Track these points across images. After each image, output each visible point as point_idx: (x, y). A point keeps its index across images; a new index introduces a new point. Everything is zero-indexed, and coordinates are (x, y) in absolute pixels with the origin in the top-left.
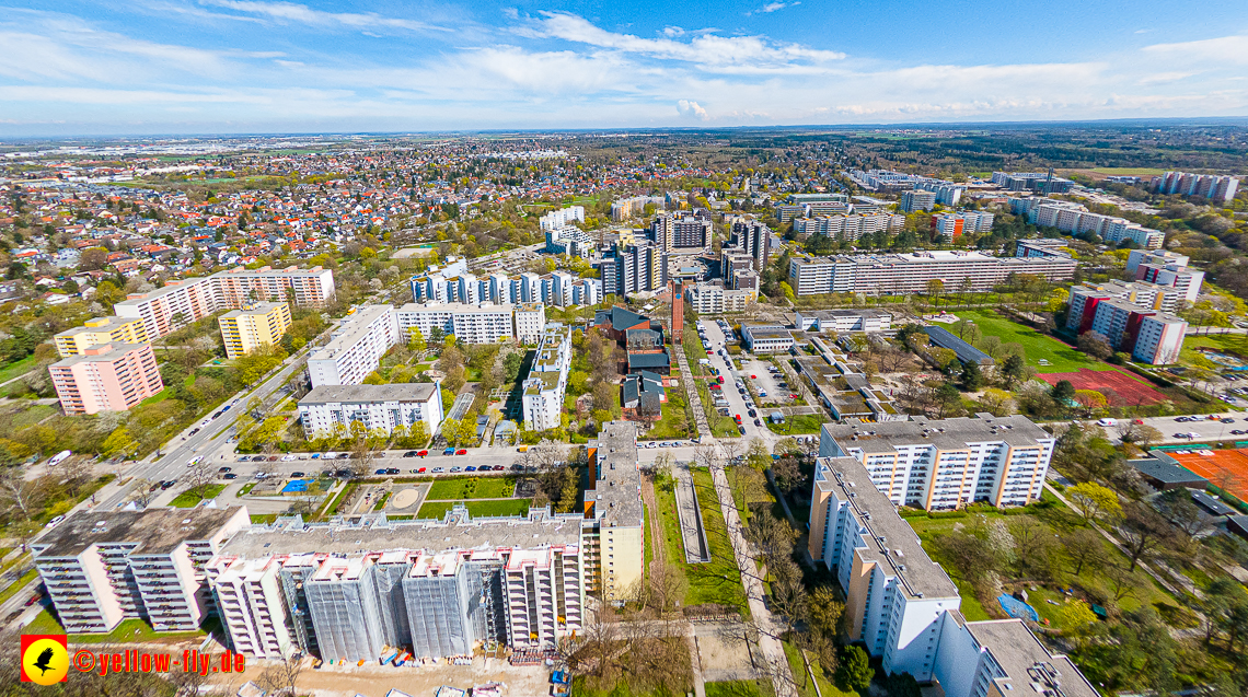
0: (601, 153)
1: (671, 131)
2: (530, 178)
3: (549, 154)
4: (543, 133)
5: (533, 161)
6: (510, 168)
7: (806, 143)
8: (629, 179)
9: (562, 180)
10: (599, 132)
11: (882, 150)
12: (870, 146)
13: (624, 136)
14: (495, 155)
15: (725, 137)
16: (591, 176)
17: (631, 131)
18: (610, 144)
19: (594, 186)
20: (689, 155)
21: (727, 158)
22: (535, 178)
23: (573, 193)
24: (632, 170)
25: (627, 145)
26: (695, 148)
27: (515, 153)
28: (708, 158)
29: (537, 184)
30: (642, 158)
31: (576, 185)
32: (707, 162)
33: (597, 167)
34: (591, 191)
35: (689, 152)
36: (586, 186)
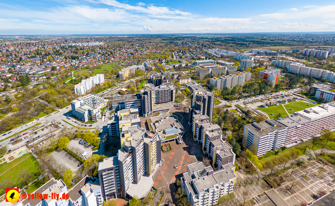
0: (117, 43)
1: (142, 35)
2: (84, 55)
3: (97, 43)
4: (97, 35)
5: (89, 46)
7: (186, 39)
8: (128, 54)
9: (99, 56)
10: (117, 35)
13: (126, 36)
14: (73, 44)
15: (159, 37)
16: (112, 53)
17: (128, 35)
18: (121, 40)
19: (112, 59)
20: (149, 44)
21: (163, 44)
22: (86, 55)
23: (102, 63)
24: (129, 50)
25: (127, 40)
26: (151, 41)
27: (82, 43)
28: (157, 44)
29: (86, 58)
30: (132, 45)
31: (104, 59)
32: (157, 47)
33: (115, 49)
34: (111, 61)
35: (149, 42)
36: (109, 59)
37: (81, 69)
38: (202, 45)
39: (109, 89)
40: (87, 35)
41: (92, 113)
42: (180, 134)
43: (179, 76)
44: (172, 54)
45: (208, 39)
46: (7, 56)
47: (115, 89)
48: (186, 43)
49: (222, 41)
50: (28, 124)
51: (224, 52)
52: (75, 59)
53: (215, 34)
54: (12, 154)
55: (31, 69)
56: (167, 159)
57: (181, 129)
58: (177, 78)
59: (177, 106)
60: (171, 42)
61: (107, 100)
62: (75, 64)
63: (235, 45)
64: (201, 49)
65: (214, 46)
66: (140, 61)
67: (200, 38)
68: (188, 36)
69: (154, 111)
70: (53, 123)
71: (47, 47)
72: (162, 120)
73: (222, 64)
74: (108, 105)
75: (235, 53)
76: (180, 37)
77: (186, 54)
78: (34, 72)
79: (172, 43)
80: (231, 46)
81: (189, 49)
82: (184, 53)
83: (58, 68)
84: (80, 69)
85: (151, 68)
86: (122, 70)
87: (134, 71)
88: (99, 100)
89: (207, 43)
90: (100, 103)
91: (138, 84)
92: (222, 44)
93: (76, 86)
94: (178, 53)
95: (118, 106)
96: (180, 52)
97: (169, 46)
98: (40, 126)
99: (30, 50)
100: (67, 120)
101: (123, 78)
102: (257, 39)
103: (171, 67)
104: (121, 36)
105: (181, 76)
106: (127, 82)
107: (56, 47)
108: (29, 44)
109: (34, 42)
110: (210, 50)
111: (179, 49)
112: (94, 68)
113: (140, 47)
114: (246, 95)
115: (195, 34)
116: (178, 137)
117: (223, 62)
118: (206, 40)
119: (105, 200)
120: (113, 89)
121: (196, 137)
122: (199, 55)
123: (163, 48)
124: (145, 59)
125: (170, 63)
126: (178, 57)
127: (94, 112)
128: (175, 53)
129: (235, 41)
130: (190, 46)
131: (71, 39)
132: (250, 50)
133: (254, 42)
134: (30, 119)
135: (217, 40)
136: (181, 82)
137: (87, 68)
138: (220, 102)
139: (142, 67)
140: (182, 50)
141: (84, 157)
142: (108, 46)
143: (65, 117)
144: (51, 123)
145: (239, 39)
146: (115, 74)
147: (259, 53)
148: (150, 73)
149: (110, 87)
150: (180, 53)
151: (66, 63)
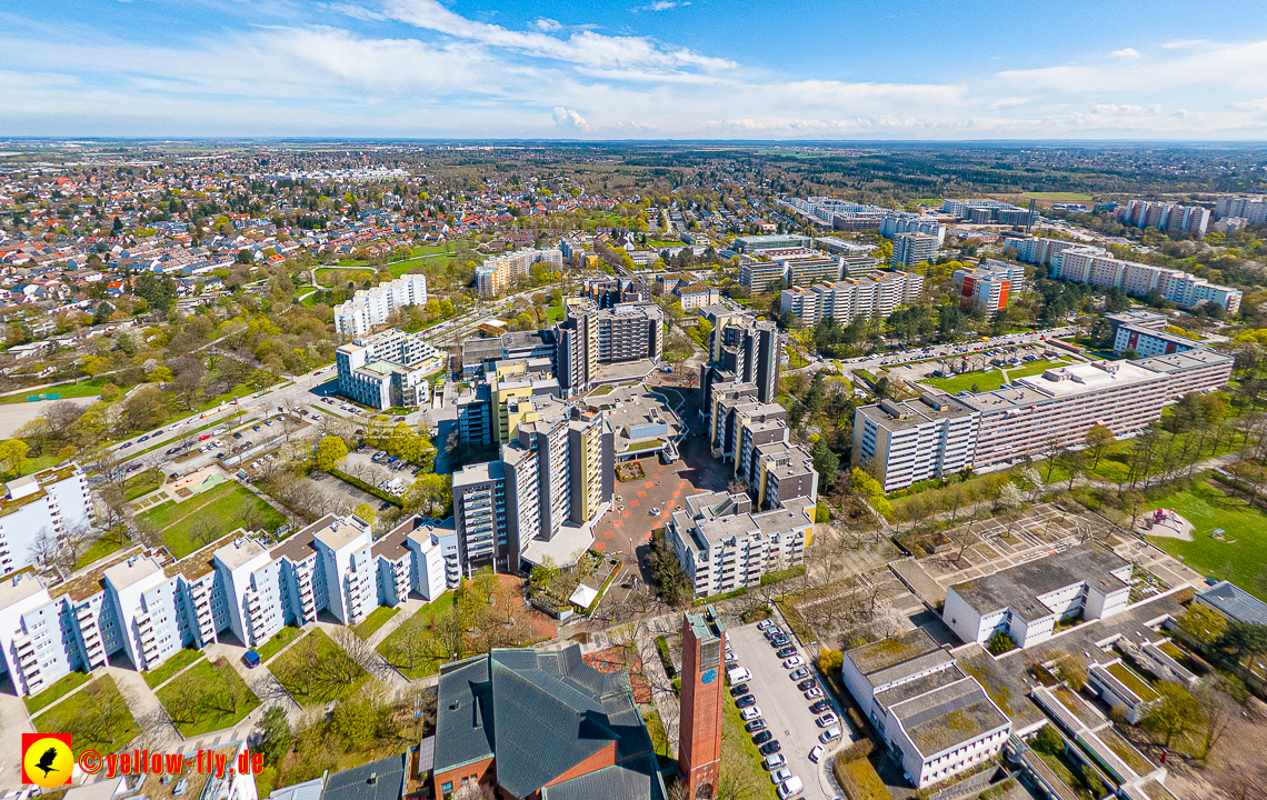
0: (457, 172)
1: (548, 144)
2: (341, 214)
3: (381, 173)
4: (377, 142)
5: (353, 184)
6: (311, 197)
8: (501, 213)
9: (395, 216)
10: (455, 143)
13: (487, 148)
14: (294, 176)
15: (616, 153)
16: (442, 209)
17: (496, 143)
18: (470, 160)
19: (446, 228)
20: (578, 176)
21: (628, 180)
22: (350, 213)
23: (410, 241)
24: (503, 199)
25: (493, 162)
26: (582, 166)
27: (327, 171)
28: (605, 179)
29: (352, 226)
30: (515, 180)
31: (417, 227)
32: (605, 187)
33: (451, 194)
34: (442, 236)
35: (576, 172)
36: (434, 228)
37: (341, 259)
38: (773, 182)
39: (447, 323)
40: (340, 141)
41: (404, 384)
42: (671, 438)
43: (681, 283)
44: (660, 214)
45: (795, 164)
46: (65, 214)
47: (466, 323)
48: (713, 175)
49: (848, 172)
50: (207, 413)
51: (846, 211)
52: (311, 228)
53: (825, 145)
54: (181, 482)
55: (166, 258)
56: (630, 497)
57: (675, 427)
58: (674, 291)
59: (669, 371)
60: (657, 173)
61: (445, 354)
62: (313, 243)
63: (892, 184)
64: (767, 199)
65: (815, 187)
66: (544, 235)
67: (767, 158)
68: (722, 149)
69: (594, 381)
70: (285, 411)
71: (199, 183)
72: (619, 405)
73: (833, 250)
74: (446, 367)
75: (885, 211)
76: (692, 153)
77: (711, 213)
78: (176, 268)
79: (661, 174)
80: (879, 190)
81: (722, 199)
82: (702, 211)
83: (259, 255)
84: (337, 261)
85: (585, 259)
86: (486, 262)
87: (527, 270)
88: (421, 349)
89: (793, 175)
90: (422, 359)
91: (541, 309)
92: (846, 180)
93: (338, 311)
94: (681, 210)
95: (482, 367)
96: (689, 209)
97: (649, 186)
98: (245, 418)
99: (140, 195)
100: (325, 405)
101: (490, 288)
102: (981, 164)
103: (655, 256)
104: (471, 148)
105: (686, 284)
106: (503, 301)
107: (233, 184)
108: (130, 172)
109: (142, 164)
110: (798, 201)
111: (687, 198)
112: (385, 258)
113: (544, 189)
114: (896, 342)
115: (750, 143)
116: (664, 445)
117: (838, 242)
118: (791, 164)
119: (466, 574)
120: (457, 324)
121: (717, 444)
122: (756, 220)
123: (629, 192)
124: (564, 228)
125: (651, 244)
126: (680, 225)
127: (411, 382)
128: (669, 211)
129: (895, 171)
130: (729, 185)
131: (281, 156)
132: (943, 202)
133: (964, 175)
134: (209, 401)
135: (831, 165)
136: (686, 302)
137: (358, 259)
138: (806, 361)
139: (552, 253)
140: (696, 201)
141: (394, 491)
142: (425, 183)
143: (316, 399)
144: (277, 412)
145: (911, 165)
146: (462, 277)
147: (971, 215)
148: (579, 276)
149: (447, 315)
150: (690, 213)
151: (282, 240)
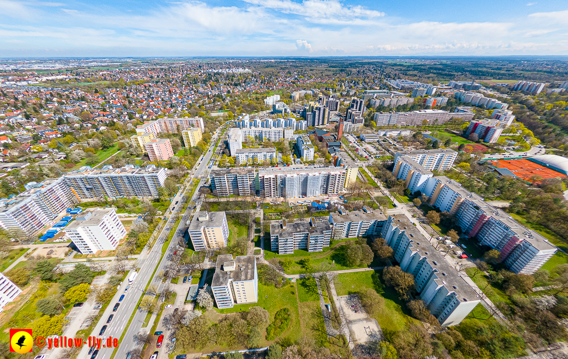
7: (365, 66)
11: (401, 70)
12: (395, 68)
48: (364, 71)
67: (390, 65)
115: (385, 58)
